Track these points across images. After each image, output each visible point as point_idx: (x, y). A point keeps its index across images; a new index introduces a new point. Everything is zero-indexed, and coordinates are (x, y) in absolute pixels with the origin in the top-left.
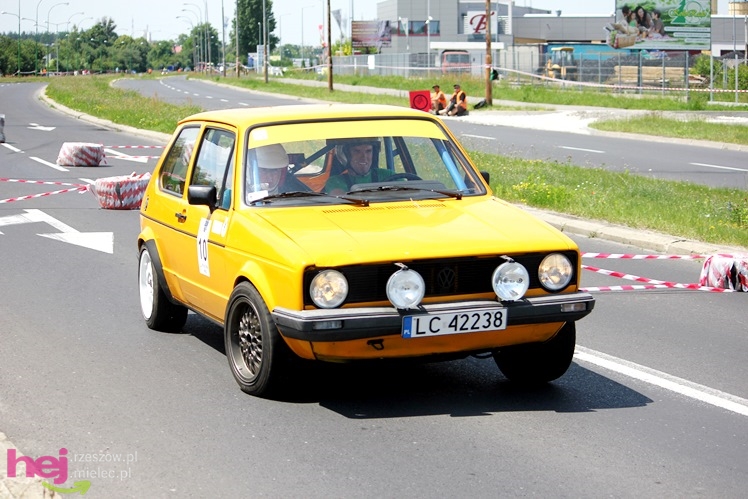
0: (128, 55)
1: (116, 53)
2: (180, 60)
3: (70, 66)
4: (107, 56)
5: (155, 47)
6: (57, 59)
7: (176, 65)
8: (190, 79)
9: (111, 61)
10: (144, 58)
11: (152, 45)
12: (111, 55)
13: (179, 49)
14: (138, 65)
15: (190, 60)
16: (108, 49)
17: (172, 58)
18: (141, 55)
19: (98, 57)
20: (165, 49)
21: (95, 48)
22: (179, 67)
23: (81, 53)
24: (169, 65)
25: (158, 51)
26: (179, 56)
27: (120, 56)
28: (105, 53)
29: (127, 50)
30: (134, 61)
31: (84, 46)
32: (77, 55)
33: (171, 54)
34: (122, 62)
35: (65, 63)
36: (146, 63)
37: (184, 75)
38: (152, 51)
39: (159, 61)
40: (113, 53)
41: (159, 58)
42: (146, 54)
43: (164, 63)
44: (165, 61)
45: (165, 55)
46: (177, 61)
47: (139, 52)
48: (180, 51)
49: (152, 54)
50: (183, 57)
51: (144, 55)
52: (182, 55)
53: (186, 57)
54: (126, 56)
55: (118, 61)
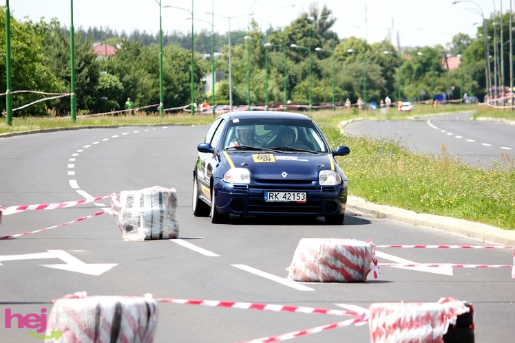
0: (359, 74)
1: (336, 71)
2: (458, 82)
3: (252, 95)
4: (320, 77)
5: (409, 58)
6: (229, 82)
7: (449, 93)
8: (481, 119)
9: (327, 85)
10: (390, 80)
11: (402, 55)
12: (328, 75)
13: (454, 63)
15: (475, 83)
16: (322, 63)
17: (442, 80)
18: (384, 75)
19: (304, 77)
20: (429, 63)
21: (297, 61)
22: (456, 96)
24: (436, 92)
25: (415, 67)
26: (456, 76)
27: (344, 77)
28: (318, 72)
29: (359, 65)
30: (371, 85)
31: (277, 58)
32: (263, 74)
33: (440, 70)
34: (348, 87)
35: (243, 90)
36: (392, 89)
37: (467, 112)
39: (417, 86)
40: (330, 71)
41: (417, 79)
42: (394, 72)
43: (428, 89)
44: (429, 85)
45: (428, 74)
46: (453, 85)
47: (380, 68)
48: (457, 66)
49: (404, 72)
50: (462, 77)
51: (389, 73)
52: (460, 74)
53: (470, 77)
54: (357, 77)
55: (340, 87)
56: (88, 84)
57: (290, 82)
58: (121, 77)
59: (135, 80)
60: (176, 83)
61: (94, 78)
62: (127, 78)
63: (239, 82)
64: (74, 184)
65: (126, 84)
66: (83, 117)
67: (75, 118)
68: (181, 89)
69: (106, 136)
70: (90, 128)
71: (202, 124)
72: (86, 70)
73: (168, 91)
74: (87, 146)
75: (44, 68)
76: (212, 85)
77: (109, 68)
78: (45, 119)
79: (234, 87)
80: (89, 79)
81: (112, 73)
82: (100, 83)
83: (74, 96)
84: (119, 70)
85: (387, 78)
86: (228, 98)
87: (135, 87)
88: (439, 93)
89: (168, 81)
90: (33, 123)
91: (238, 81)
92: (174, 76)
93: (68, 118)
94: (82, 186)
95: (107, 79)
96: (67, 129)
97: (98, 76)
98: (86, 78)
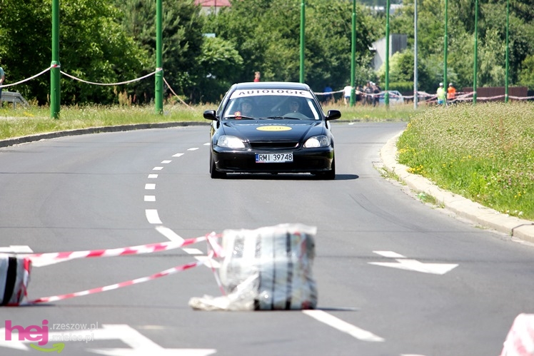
56: (185, 54)
58: (241, 41)
59: (261, 48)
60: (328, 54)
61: (195, 44)
62: (248, 44)
64: (152, 216)
66: (176, 108)
68: (335, 64)
70: (185, 124)
71: (368, 120)
72: (182, 31)
73: (315, 66)
74: (178, 155)
75: (113, 26)
76: (385, 57)
77: (221, 28)
78: (115, 109)
79: (423, 61)
80: (187, 46)
81: (225, 37)
82: (205, 52)
83: (160, 73)
84: (235, 31)
86: (412, 79)
89: (314, 51)
90: (94, 115)
91: (427, 50)
93: (149, 111)
94: (166, 220)
95: (216, 47)
96: (148, 126)
97: (201, 41)
98: (182, 44)
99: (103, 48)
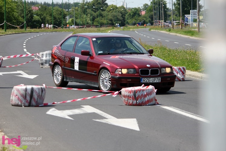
0: (114, 16)
1: (107, 15)
2: (145, 19)
3: (81, 22)
4: (102, 17)
5: (130, 11)
6: (74, 18)
7: (142, 22)
8: (152, 30)
9: (104, 20)
10: (124, 18)
11: (128, 10)
14: (120, 22)
15: (150, 19)
16: (103, 13)
17: (140, 18)
18: (122, 16)
19: (97, 17)
20: (136, 13)
21: (95, 12)
23: (87, 15)
25: (132, 14)
26: (144, 17)
27: (110, 17)
28: (101, 15)
29: (114, 13)
30: (118, 20)
31: (89, 11)
32: (85, 16)
33: (139, 15)
34: (111, 20)
35: (78, 21)
36: (125, 21)
37: (147, 28)
38: (128, 14)
39: (132, 20)
40: (105, 15)
41: (132, 18)
42: (125, 15)
43: (136, 21)
44: (136, 20)
45: (136, 16)
46: (143, 20)
47: (121, 14)
48: (144, 14)
49: (128, 16)
50: (146, 17)
51: (123, 16)
52: (145, 16)
53: (148, 17)
54: (113, 17)
55: (109, 20)
56: (30, 19)
57: (93, 19)
58: (41, 16)
59: (45, 18)
60: (57, 19)
61: (32, 17)
62: (42, 17)
63: (77, 18)
64: (25, 50)
65: (42, 19)
66: (28, 29)
67: (26, 29)
68: (59, 21)
69: (35, 35)
70: (30, 32)
72: (29, 15)
73: (55, 21)
74: (29, 38)
75: (16, 14)
76: (69, 20)
77: (37, 14)
78: (17, 30)
79: (76, 20)
81: (38, 16)
82: (34, 18)
83: (25, 22)
84: (40, 15)
85: (123, 17)
86: (74, 23)
87: (45, 20)
88: (139, 22)
89: (55, 18)
90: (13, 31)
92: (57, 16)
93: (24, 29)
94: (28, 51)
95: (36, 17)
96: (23, 33)
97: (33, 16)
98: (30, 17)
99: (14, 18)
